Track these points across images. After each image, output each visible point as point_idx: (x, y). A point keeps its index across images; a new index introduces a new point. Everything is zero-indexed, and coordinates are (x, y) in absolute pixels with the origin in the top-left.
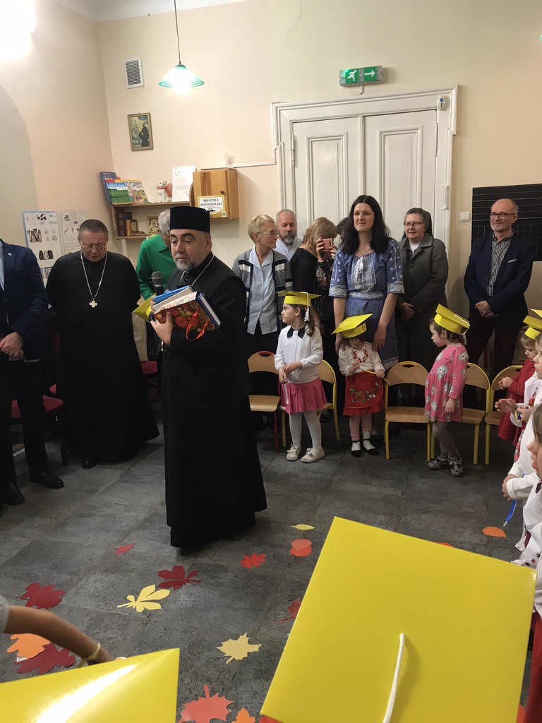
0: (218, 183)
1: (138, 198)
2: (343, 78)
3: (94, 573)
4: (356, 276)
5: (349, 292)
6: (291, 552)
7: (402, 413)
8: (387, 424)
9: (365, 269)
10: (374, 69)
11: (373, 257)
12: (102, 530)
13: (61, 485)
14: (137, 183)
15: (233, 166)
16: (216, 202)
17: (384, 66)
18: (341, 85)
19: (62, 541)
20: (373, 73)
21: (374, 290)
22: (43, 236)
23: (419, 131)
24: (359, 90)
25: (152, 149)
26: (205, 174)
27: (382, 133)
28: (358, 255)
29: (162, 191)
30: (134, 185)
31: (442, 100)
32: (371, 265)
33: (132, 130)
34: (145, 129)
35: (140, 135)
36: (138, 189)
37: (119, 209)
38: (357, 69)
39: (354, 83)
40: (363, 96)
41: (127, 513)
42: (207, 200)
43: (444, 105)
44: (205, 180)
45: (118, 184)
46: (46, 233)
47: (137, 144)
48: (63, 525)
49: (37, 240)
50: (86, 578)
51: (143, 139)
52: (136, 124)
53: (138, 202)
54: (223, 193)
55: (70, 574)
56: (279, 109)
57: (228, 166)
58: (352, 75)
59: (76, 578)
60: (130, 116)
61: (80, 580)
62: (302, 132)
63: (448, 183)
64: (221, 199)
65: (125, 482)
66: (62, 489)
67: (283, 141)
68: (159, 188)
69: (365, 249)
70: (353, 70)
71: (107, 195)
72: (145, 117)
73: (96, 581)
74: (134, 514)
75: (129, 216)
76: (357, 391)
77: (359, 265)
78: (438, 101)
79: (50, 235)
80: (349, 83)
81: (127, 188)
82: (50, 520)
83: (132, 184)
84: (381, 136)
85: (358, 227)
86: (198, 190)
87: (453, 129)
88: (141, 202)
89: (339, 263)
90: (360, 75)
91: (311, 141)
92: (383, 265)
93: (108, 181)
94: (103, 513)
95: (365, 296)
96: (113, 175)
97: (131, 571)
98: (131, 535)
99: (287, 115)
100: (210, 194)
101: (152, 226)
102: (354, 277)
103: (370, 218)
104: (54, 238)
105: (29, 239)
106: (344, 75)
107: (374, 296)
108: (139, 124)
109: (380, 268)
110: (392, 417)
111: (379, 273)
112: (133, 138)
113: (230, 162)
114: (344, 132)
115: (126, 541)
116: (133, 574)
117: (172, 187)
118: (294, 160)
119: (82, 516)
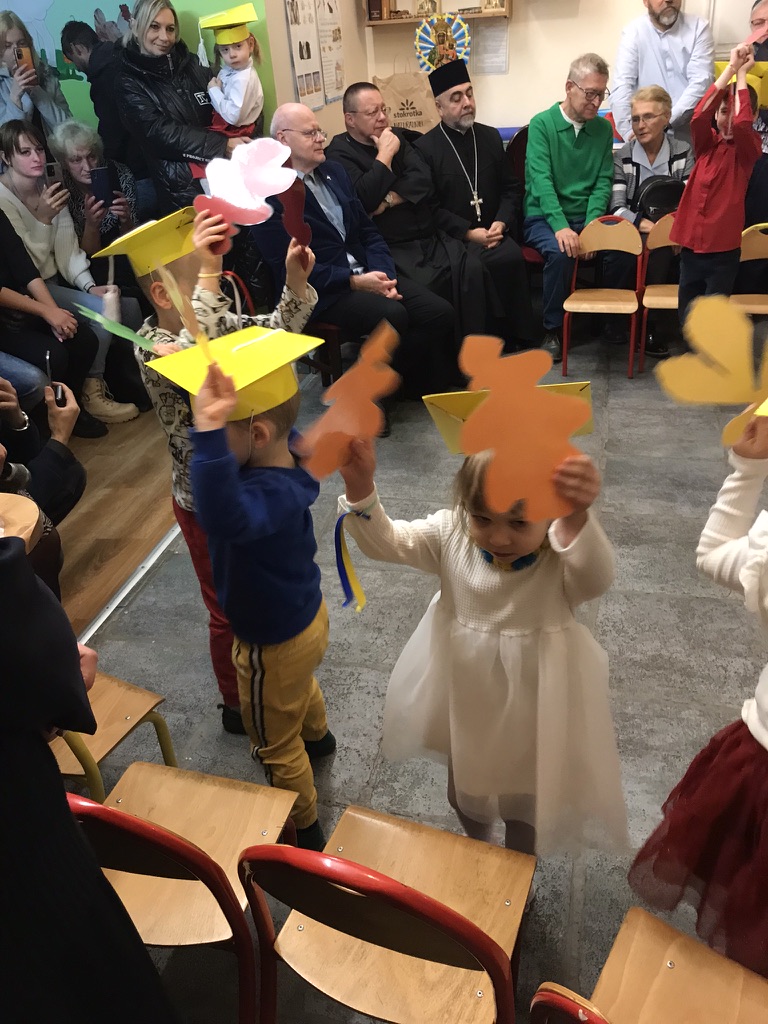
22: (301, 14)
46: (303, 8)
49: (296, 20)
79: (307, 13)
104: (311, 18)
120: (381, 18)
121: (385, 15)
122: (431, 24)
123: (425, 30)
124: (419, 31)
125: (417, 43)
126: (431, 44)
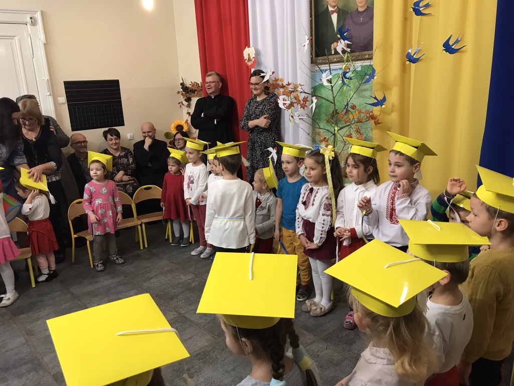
23: (16, 38)
31: (31, 18)
43: (34, 22)
63: (47, 77)
87: (43, 39)
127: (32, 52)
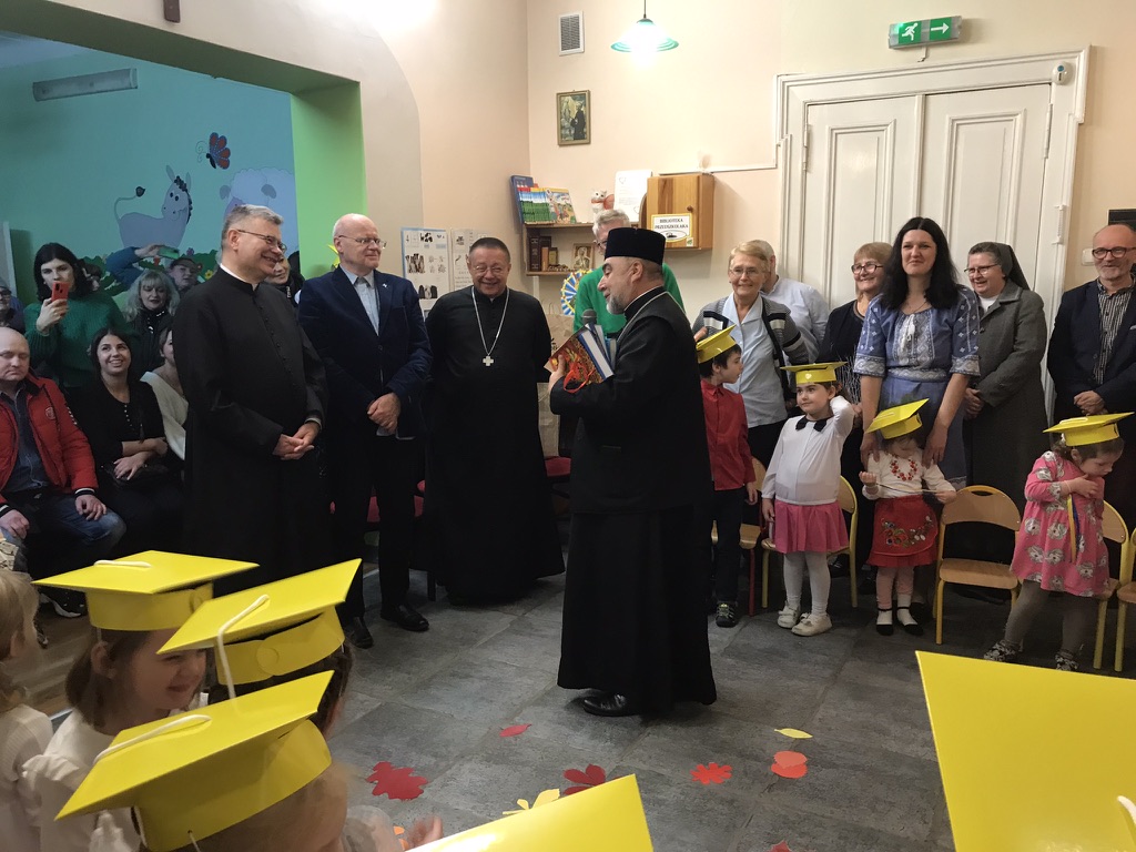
0: (685, 194)
1: (562, 216)
2: (894, 36)
3: (470, 760)
4: (902, 345)
5: (887, 368)
6: (773, 769)
7: (969, 570)
8: (941, 584)
9: (917, 335)
10: (948, 21)
11: (932, 315)
12: (483, 698)
13: (424, 627)
14: (563, 194)
15: (708, 170)
16: (680, 224)
17: (965, 16)
18: (890, 47)
19: (426, 707)
20: (945, 28)
21: (932, 366)
22: (427, 265)
23: (1019, 117)
24: (921, 53)
25: (589, 143)
26: (665, 181)
27: (953, 121)
28: (905, 311)
29: (599, 206)
30: (558, 197)
31: (1061, 68)
32: (928, 328)
33: (561, 114)
34: (580, 115)
35: (573, 123)
36: (563, 203)
37: (534, 232)
38: (919, 23)
39: (913, 42)
40: (926, 63)
41: (519, 680)
42: (665, 221)
43: (1066, 75)
44: (665, 191)
45: (535, 194)
46: (431, 261)
47: (567, 136)
48: (425, 685)
49: (418, 269)
50: (457, 766)
51: (576, 129)
52: (567, 107)
53: (562, 222)
54: (690, 210)
55: (435, 756)
56: (787, 84)
57: (702, 170)
58: (910, 32)
59: (443, 764)
60: (561, 96)
61: (449, 767)
62: (822, 119)
63: (1066, 201)
64: (687, 219)
65: (517, 633)
66: (426, 634)
67: (790, 133)
68: (594, 201)
69: (917, 302)
70: (912, 24)
71: (518, 210)
72: (583, 97)
73: (472, 771)
74: (529, 682)
75: (547, 242)
76: (895, 528)
77: (908, 328)
78: (1055, 72)
79: (436, 265)
80: (903, 44)
81: (548, 201)
82: (407, 676)
83: (556, 195)
84: (952, 126)
85: (909, 268)
86: (653, 205)
87: (1079, 115)
88: (566, 221)
89: (874, 321)
90: (923, 31)
91: (835, 134)
92: (948, 328)
93: (521, 190)
94: (484, 675)
95: (917, 374)
96: (529, 182)
97: (524, 764)
98: (524, 712)
99: (800, 95)
100: (670, 212)
101: (579, 257)
102: (898, 346)
103: (930, 253)
104: (441, 269)
105: (407, 268)
106: (897, 31)
107: (931, 375)
108: (573, 106)
109: (942, 333)
110: (950, 574)
111: (940, 342)
112: (562, 127)
113: (705, 164)
114: (889, 120)
115: (517, 719)
116: (528, 769)
117: (613, 200)
118: (807, 163)
119: (453, 675)
120: (540, 270)
121: (544, 268)
122: (577, 276)
123: (571, 281)
124: (566, 282)
125: (563, 290)
126: (574, 291)
127: (1045, 146)
